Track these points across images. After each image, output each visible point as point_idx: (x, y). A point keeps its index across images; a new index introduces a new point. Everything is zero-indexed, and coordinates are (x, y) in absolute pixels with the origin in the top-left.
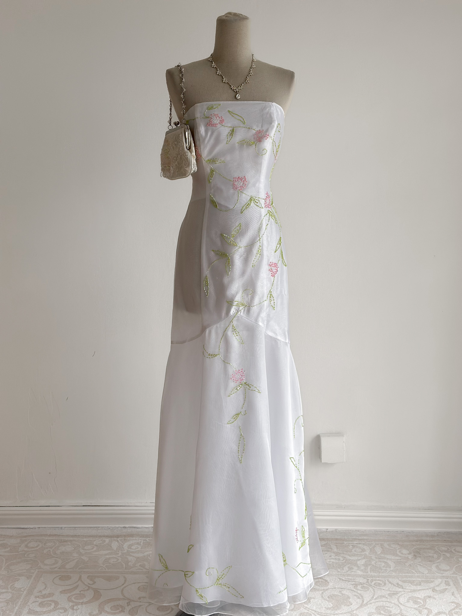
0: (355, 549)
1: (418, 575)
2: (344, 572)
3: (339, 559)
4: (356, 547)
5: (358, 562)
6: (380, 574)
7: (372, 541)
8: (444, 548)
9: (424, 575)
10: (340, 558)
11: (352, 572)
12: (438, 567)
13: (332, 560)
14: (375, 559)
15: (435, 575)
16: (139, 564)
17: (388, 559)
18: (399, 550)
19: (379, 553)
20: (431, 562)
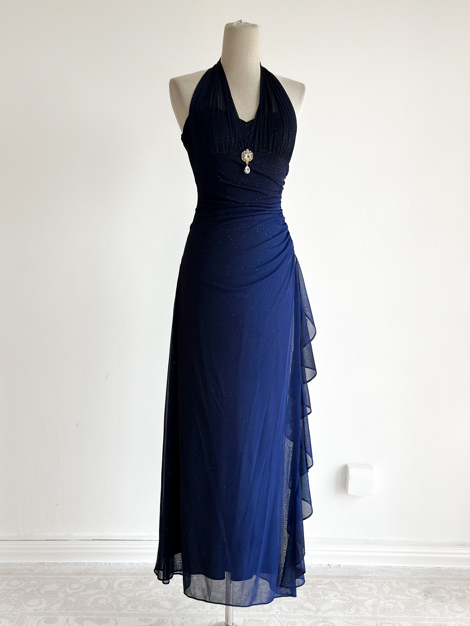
0: (362, 588)
1: (430, 617)
2: (352, 615)
3: (345, 599)
4: (362, 585)
5: (366, 603)
6: (390, 616)
7: (379, 579)
8: (455, 587)
9: (437, 617)
10: (346, 597)
11: (360, 614)
12: (451, 608)
13: (338, 601)
14: (384, 600)
15: (449, 617)
17: (397, 599)
18: (409, 589)
19: (387, 592)
20: (443, 603)
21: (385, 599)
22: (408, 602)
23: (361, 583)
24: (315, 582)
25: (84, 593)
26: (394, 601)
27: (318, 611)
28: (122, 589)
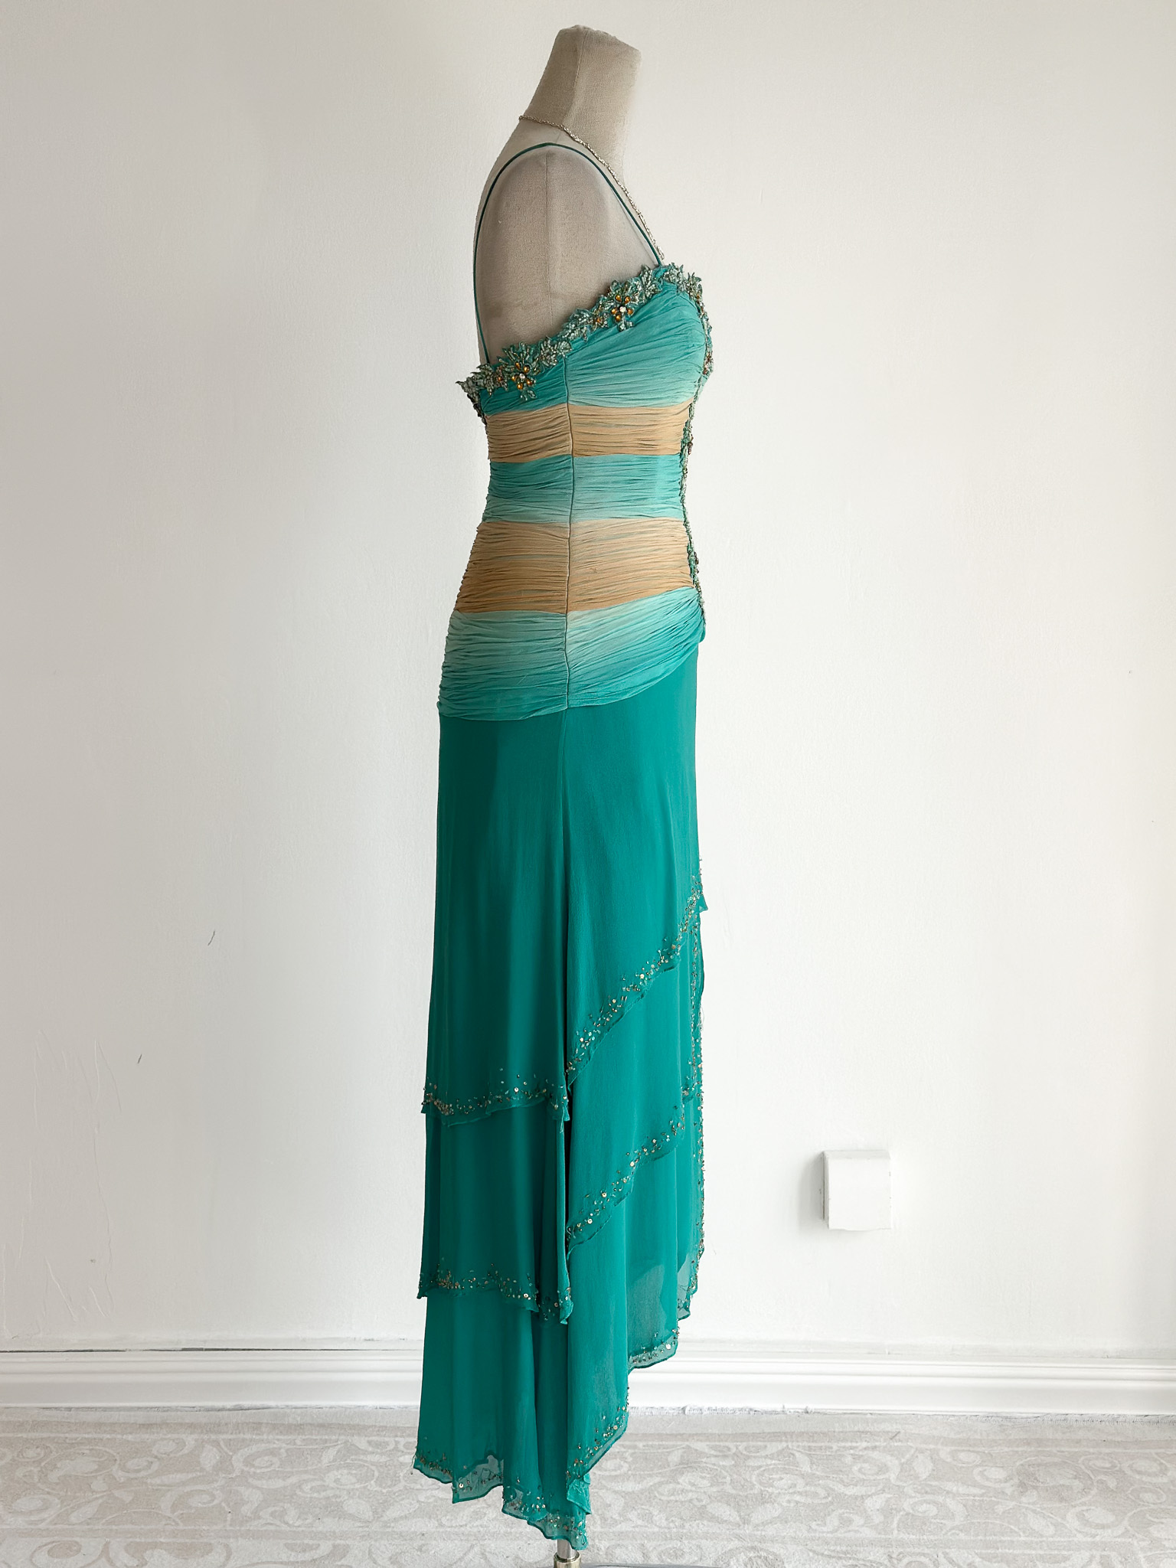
0: (859, 1466)
1: (1030, 1539)
2: (828, 1532)
3: (816, 1495)
5: (868, 1502)
6: (925, 1537)
8: (1099, 1463)
9: (1045, 1539)
10: (818, 1488)
11: (849, 1531)
12: (1084, 1515)
13: (797, 1498)
14: (913, 1495)
15: (1075, 1539)
16: (271, 1509)
17: (948, 1492)
18: (980, 1469)
19: (925, 1477)
20: (1063, 1504)
21: (919, 1495)
22: (975, 1500)
23: (861, 1453)
24: (744, 1452)
25: (158, 1481)
26: (940, 1499)
27: (744, 1523)
28: (253, 1470)
